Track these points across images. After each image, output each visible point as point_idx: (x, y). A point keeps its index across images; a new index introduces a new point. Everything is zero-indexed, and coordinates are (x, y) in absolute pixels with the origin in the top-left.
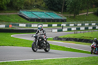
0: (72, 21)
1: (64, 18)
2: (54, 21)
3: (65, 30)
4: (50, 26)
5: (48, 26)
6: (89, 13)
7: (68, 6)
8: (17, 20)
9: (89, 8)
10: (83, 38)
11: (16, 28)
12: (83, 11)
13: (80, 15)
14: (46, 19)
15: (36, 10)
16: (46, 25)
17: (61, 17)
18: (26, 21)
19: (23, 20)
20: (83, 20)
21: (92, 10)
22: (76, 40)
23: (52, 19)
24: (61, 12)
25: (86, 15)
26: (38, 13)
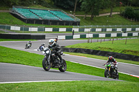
0: (88, 24)
1: (76, 19)
2: (62, 23)
3: (77, 36)
4: (56, 30)
5: (53, 31)
6: (113, 13)
7: (83, 3)
8: (8, 20)
9: (113, 7)
10: (99, 49)
11: (6, 32)
12: (105, 10)
13: (100, 15)
14: (51, 21)
15: (37, 7)
16: (51, 30)
17: (73, 17)
18: (21, 22)
19: (16, 20)
20: (104, 23)
21: (118, 9)
22: (88, 52)
23: (59, 21)
24: (73, 11)
25: (110, 16)
26: (39, 11)
